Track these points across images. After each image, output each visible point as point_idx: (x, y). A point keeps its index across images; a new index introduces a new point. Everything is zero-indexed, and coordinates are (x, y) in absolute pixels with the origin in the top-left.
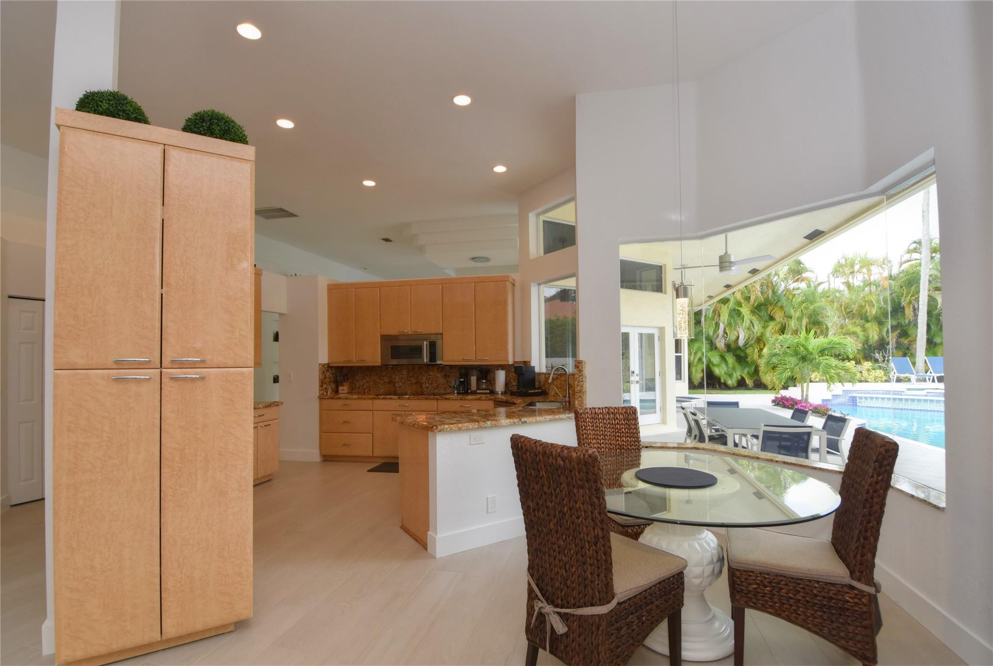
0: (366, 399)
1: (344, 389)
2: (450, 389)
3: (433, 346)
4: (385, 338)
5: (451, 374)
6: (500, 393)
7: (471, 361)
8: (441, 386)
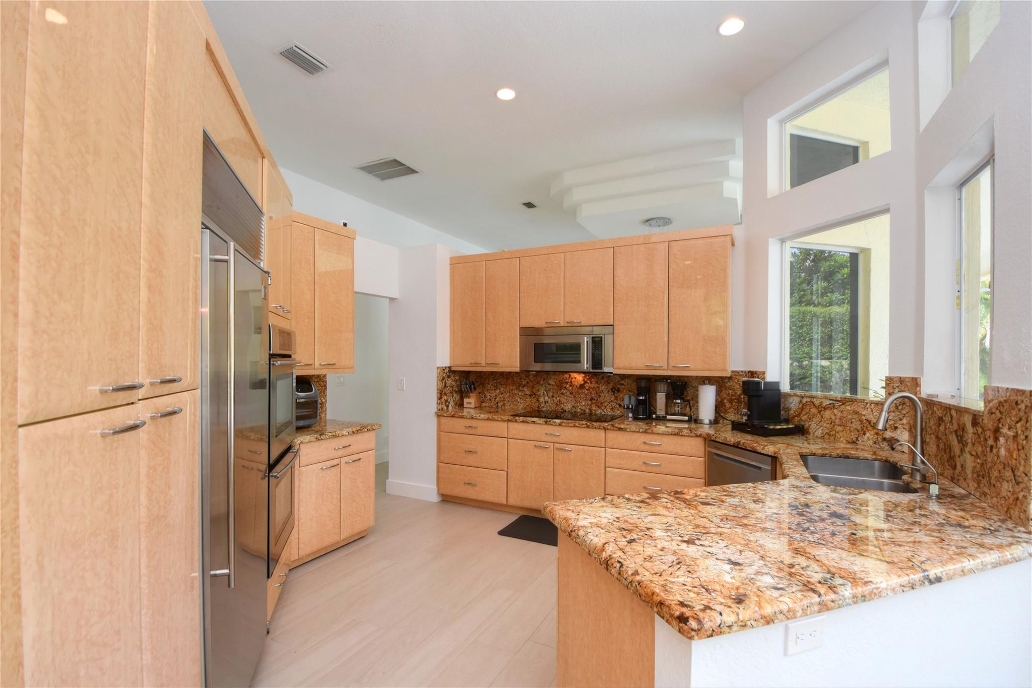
0: (498, 420)
1: (470, 401)
2: (621, 410)
3: (597, 343)
4: (527, 332)
5: (623, 386)
6: (707, 421)
7: (660, 368)
8: (606, 404)
